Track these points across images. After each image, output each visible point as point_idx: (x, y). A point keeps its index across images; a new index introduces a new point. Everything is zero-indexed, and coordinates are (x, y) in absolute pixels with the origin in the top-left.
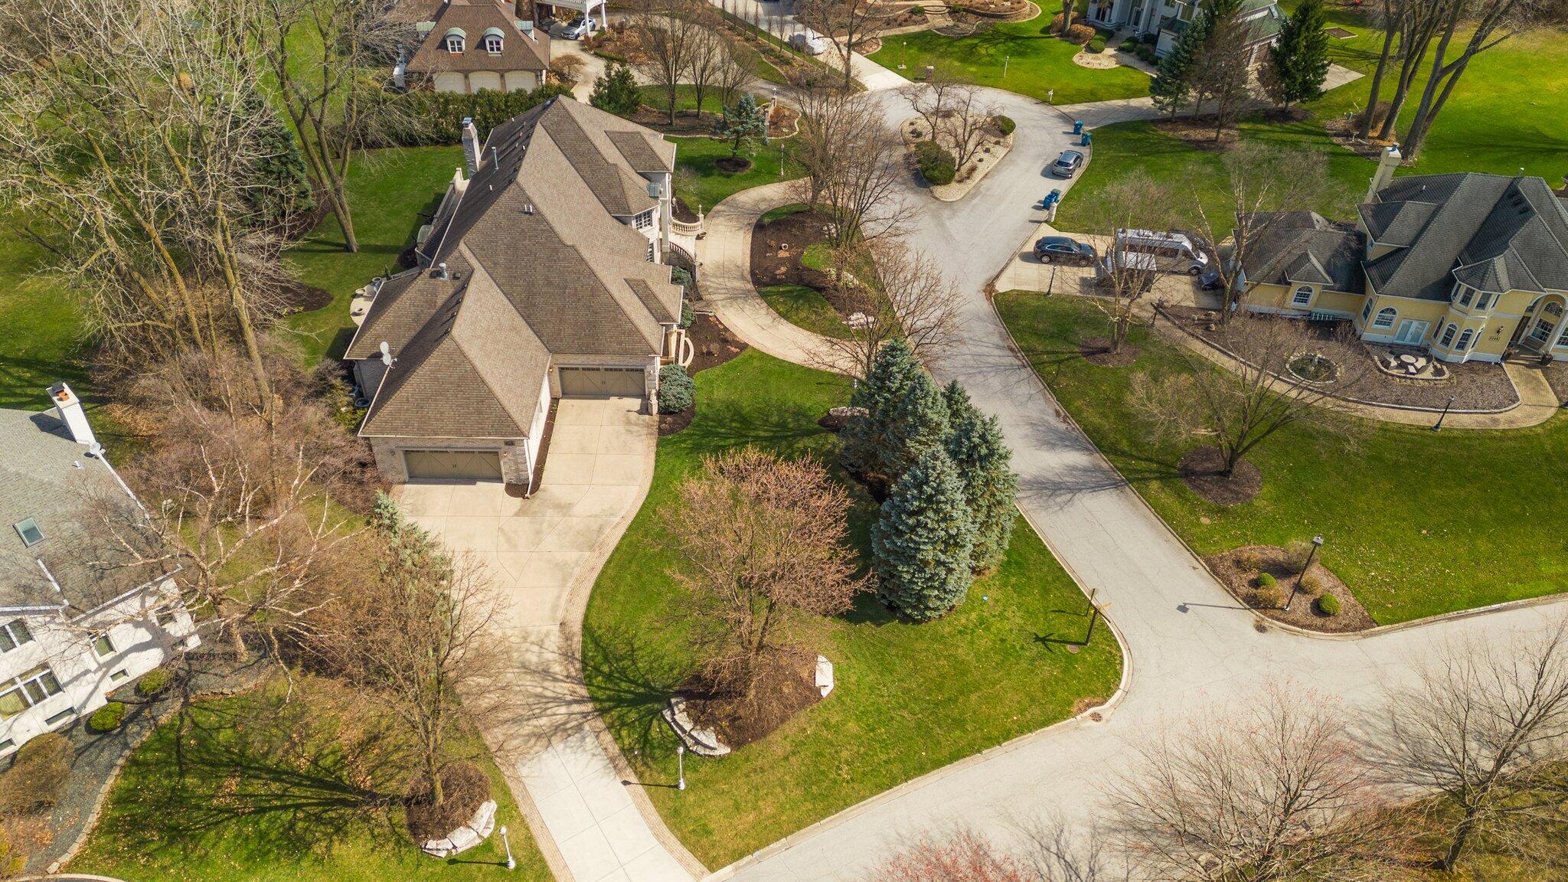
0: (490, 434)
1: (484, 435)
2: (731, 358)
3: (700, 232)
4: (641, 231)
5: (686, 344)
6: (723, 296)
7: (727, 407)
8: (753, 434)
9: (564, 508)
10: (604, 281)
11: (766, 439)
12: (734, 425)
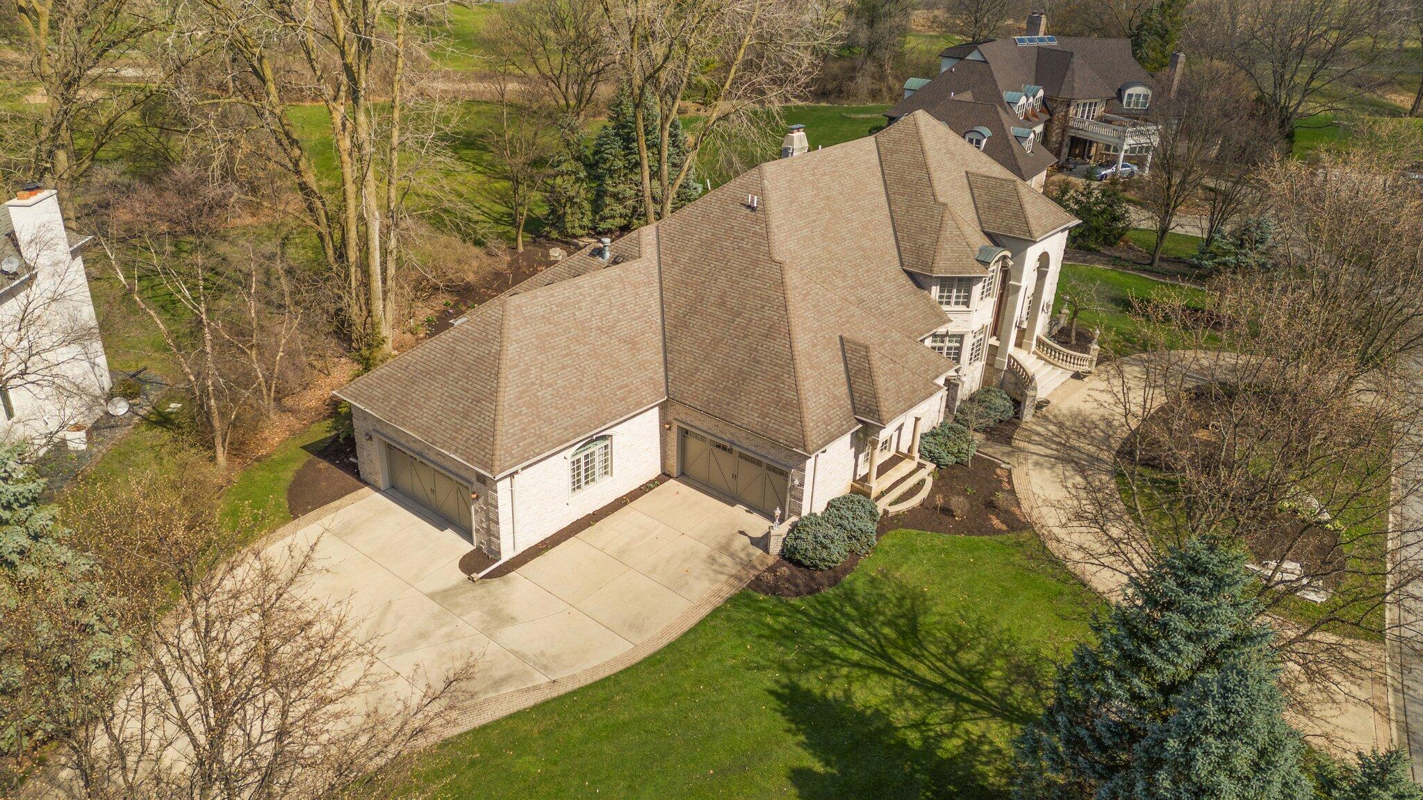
0: (456, 452)
1: (449, 449)
2: (981, 533)
3: (1080, 369)
4: (945, 308)
5: (921, 484)
6: (1049, 452)
7: (901, 599)
8: (905, 662)
9: (498, 618)
10: (794, 321)
11: (922, 683)
12: (886, 630)
